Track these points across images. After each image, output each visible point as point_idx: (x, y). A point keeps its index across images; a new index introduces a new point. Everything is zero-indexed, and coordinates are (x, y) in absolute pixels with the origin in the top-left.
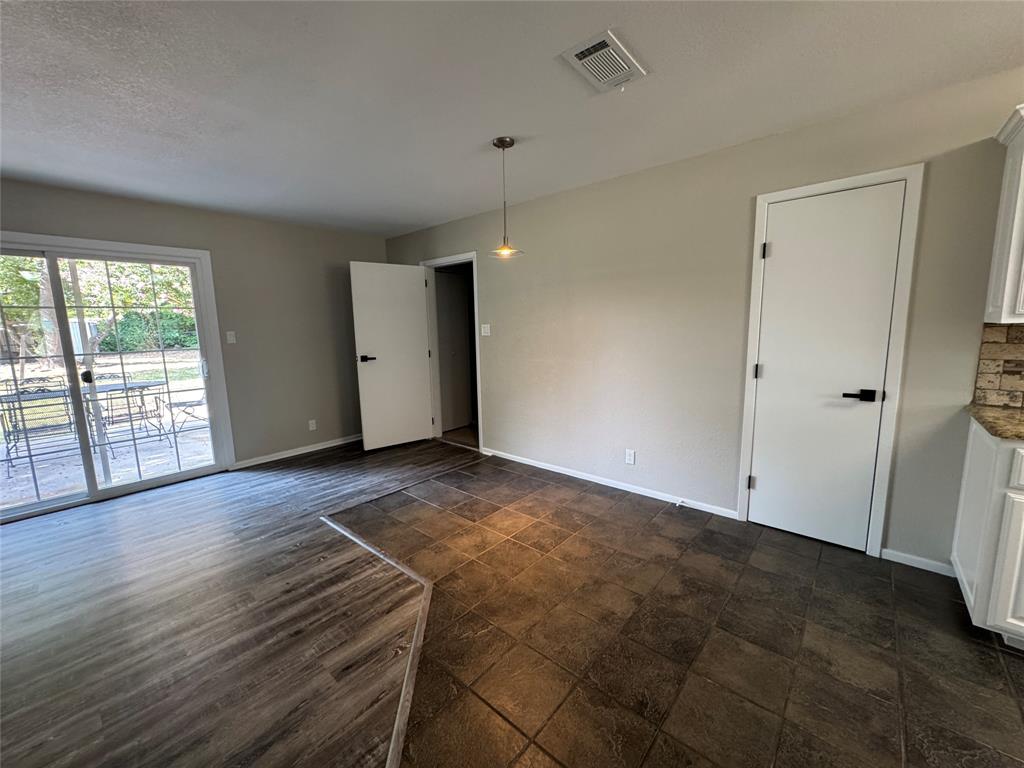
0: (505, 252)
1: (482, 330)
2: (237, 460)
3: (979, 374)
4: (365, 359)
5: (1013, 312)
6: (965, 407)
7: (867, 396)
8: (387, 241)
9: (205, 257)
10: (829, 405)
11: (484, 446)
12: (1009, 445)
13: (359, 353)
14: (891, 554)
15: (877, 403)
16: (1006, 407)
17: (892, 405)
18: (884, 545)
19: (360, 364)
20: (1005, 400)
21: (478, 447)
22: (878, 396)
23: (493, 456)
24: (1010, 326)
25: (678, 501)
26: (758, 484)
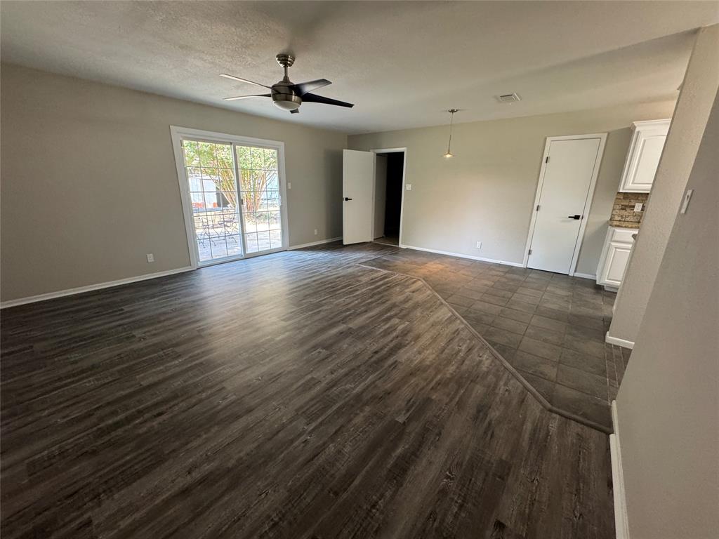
0: (448, 156)
1: (406, 187)
2: (290, 246)
3: (614, 209)
4: (347, 199)
5: (623, 189)
6: (608, 222)
7: (577, 217)
8: (348, 136)
9: (282, 144)
10: (563, 221)
11: (402, 244)
12: (613, 228)
13: (344, 197)
14: (577, 275)
15: (580, 220)
16: (620, 221)
17: (585, 220)
18: (575, 271)
19: (344, 201)
20: (620, 218)
21: (398, 244)
22: (581, 218)
23: (407, 249)
24: (625, 193)
25: (498, 262)
26: (532, 253)
